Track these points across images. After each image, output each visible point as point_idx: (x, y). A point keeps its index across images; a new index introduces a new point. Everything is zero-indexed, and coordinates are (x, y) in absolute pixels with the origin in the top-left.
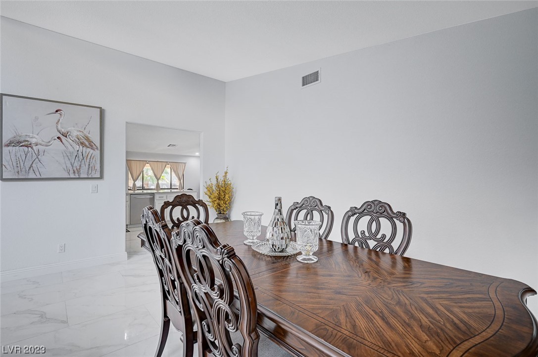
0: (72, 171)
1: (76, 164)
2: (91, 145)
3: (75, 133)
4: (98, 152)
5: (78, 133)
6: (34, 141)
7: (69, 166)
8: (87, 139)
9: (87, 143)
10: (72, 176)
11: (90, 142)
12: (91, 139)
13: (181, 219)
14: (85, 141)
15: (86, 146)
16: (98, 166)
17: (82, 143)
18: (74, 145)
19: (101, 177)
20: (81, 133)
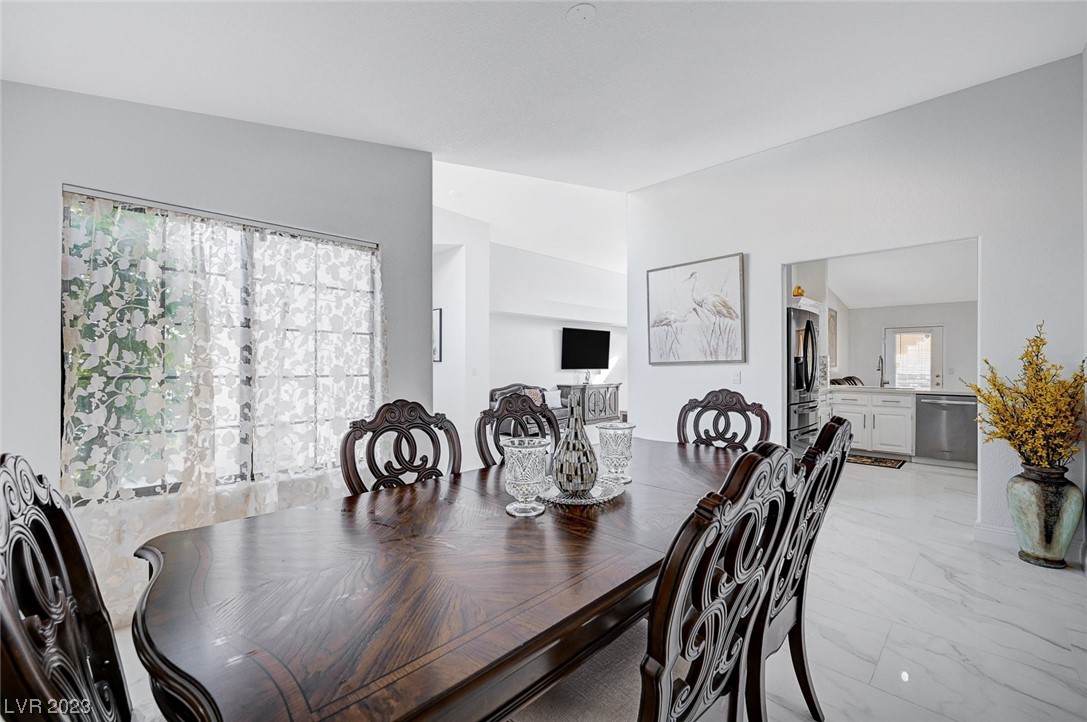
0: (708, 353)
1: (713, 343)
2: (730, 314)
3: (711, 300)
4: (738, 322)
5: (714, 299)
6: (672, 317)
7: (706, 344)
8: (725, 305)
9: (724, 311)
10: (709, 359)
11: (729, 308)
12: (730, 304)
13: (712, 434)
14: (722, 308)
15: (724, 315)
16: (739, 344)
17: (719, 312)
18: (710, 315)
19: (745, 359)
20: (717, 298)
